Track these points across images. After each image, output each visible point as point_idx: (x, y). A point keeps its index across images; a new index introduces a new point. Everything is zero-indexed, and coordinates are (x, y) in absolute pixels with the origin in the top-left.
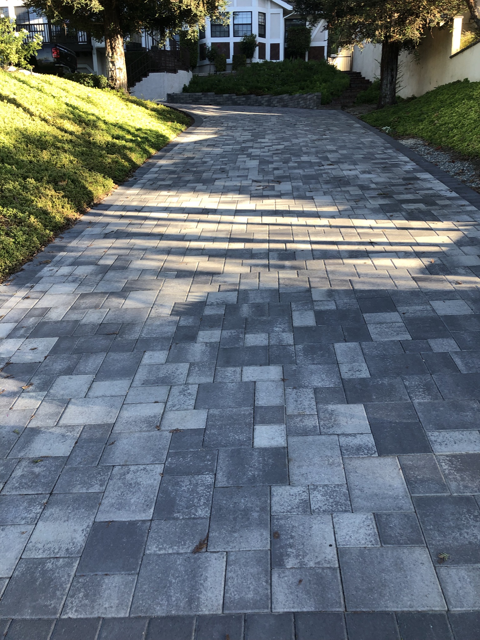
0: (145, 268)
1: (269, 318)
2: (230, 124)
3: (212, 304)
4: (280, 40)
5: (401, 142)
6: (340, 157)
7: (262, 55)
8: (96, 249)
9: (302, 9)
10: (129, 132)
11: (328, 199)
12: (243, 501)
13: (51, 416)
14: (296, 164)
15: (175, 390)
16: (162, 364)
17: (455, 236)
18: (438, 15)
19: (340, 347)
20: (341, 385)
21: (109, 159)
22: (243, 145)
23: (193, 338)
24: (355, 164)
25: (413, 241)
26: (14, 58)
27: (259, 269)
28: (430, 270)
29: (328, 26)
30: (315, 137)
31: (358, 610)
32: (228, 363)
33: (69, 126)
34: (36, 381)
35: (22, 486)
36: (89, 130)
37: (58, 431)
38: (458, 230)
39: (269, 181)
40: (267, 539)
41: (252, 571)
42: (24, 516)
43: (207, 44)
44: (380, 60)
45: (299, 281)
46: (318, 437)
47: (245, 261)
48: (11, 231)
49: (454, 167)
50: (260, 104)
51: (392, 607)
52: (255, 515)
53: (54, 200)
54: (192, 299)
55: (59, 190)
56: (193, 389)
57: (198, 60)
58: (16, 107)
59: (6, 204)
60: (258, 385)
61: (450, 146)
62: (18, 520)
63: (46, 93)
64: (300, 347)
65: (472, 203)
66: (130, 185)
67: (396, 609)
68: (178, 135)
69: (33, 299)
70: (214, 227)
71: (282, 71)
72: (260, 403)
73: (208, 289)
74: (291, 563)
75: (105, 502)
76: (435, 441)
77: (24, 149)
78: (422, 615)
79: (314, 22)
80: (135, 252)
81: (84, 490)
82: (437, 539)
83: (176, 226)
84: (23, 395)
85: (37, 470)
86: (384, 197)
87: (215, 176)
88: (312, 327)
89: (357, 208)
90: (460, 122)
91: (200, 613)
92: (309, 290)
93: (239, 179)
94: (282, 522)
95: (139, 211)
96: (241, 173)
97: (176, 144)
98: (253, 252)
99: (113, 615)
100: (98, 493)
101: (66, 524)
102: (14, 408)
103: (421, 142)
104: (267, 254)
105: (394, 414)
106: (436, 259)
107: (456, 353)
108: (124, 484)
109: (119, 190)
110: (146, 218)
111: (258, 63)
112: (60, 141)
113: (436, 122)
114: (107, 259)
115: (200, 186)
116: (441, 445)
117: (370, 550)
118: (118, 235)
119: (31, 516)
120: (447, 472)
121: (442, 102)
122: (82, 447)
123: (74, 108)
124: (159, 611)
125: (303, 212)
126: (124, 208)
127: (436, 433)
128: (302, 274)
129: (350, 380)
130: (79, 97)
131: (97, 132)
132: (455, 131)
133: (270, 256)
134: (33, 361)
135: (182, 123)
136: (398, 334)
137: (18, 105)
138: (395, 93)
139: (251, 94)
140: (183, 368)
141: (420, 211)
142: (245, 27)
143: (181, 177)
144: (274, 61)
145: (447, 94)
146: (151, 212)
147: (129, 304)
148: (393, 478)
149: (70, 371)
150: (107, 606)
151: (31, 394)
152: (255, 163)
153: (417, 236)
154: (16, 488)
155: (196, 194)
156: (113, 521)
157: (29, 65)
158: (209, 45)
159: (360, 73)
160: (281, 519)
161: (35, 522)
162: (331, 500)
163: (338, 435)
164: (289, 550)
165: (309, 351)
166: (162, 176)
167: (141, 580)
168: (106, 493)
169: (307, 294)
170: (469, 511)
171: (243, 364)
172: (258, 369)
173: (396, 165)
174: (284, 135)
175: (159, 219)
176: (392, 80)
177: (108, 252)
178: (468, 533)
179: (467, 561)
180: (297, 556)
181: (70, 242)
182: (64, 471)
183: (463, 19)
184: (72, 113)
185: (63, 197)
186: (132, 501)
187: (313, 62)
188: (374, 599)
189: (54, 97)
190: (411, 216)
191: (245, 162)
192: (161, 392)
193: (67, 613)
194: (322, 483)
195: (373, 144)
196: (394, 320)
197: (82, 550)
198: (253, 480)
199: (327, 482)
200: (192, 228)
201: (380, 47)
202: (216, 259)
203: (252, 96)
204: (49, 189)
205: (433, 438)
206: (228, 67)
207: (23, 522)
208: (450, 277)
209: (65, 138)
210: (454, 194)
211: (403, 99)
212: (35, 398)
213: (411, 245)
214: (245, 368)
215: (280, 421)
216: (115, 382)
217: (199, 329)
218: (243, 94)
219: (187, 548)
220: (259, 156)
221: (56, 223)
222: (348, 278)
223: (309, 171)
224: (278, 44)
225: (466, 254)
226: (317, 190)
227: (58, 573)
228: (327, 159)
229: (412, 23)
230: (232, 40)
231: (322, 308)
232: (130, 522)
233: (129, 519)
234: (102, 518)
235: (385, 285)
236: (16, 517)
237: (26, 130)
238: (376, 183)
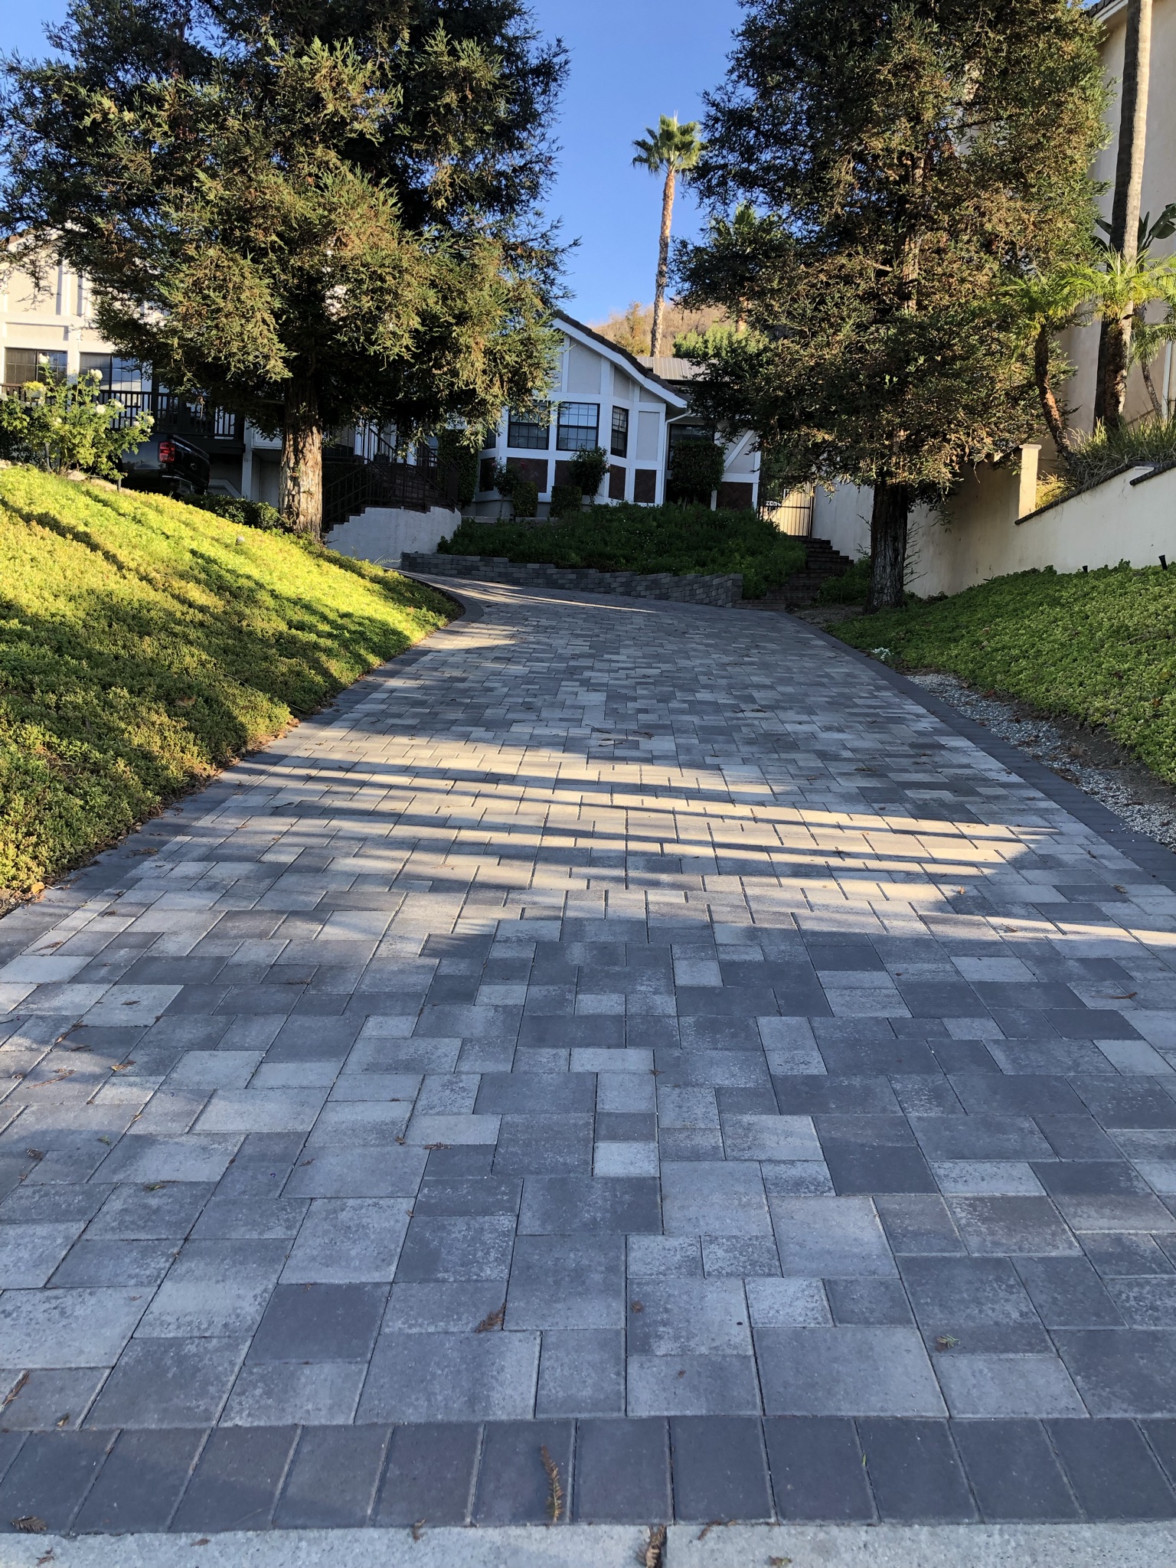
0: (364, 871)
1: (627, 969)
2: (544, 622)
3: (507, 940)
4: (658, 464)
5: (910, 678)
6: (779, 697)
7: (617, 490)
8: (256, 833)
9: (706, 408)
10: (324, 618)
11: (752, 771)
12: (572, 1255)
13: (175, 1117)
14: (686, 705)
15: (434, 1083)
16: (405, 1039)
17: (1012, 850)
18: (988, 440)
19: (768, 1024)
20: (769, 1085)
21: (284, 666)
22: (572, 663)
23: (468, 996)
24: (810, 711)
25: (925, 855)
26: (86, 455)
27: (605, 885)
28: (956, 905)
29: (761, 444)
30: (726, 659)
31: (788, 1413)
32: (541, 1041)
33: (197, 594)
34: (140, 1057)
35: (123, 1226)
36: (240, 606)
37: (193, 1140)
38: (1019, 841)
39: (627, 732)
40: (618, 1313)
41: (590, 1358)
42: (133, 1272)
43: (497, 459)
44: (869, 517)
45: (688, 909)
46: (719, 1164)
47: (575, 870)
48: (76, 785)
49: (1020, 731)
50: (609, 590)
51: (848, 1411)
52: (597, 1277)
53: (167, 734)
54: (464, 928)
55: (176, 715)
56: (472, 1082)
57: (477, 489)
58: (88, 551)
59: (65, 732)
60: (604, 1079)
61: (1012, 690)
62: (121, 1279)
63: (151, 528)
64: (689, 1020)
65: (1049, 795)
66: (327, 722)
67: (856, 1414)
68: (429, 635)
69: (124, 915)
70: (511, 806)
71: (658, 526)
72: (607, 1107)
73: (498, 913)
74: (662, 1348)
75: (298, 1254)
76: (946, 1176)
77: (103, 631)
78: (904, 1425)
79: (732, 434)
80: (340, 843)
81: (255, 1236)
82: (938, 1318)
83: (430, 802)
84: (114, 1080)
85: (154, 1202)
86: (869, 776)
87: (510, 716)
88: (714, 988)
89: (810, 791)
90: (1033, 645)
91: (491, 1418)
92: (710, 926)
93: (564, 724)
94: (649, 1289)
95: (348, 771)
96: (567, 714)
97: (425, 652)
98: (594, 854)
99: (323, 1422)
100: (283, 1241)
101: (220, 1286)
102: (97, 1101)
103: (954, 682)
104: (623, 860)
105: (870, 1132)
106: (968, 888)
107: (996, 1042)
108: (335, 1226)
109: (303, 728)
110: (363, 784)
111: (607, 506)
112: (179, 623)
113: (985, 643)
114: (280, 852)
115: (478, 732)
116: (955, 1181)
117: (812, 1331)
118: (303, 811)
119: (148, 1272)
120: (963, 1221)
121: (998, 607)
122: (245, 1168)
123: (209, 561)
124: (412, 1415)
125: (699, 790)
126: (314, 763)
127: (948, 1165)
128: (696, 898)
129: (786, 1078)
130: (217, 540)
131: (256, 611)
132: (1023, 663)
133: (629, 864)
134: (132, 1024)
135: (439, 611)
136: (884, 1007)
137: (94, 547)
138: (902, 585)
139: (589, 567)
140: (449, 1046)
141: (942, 803)
142: (582, 433)
143: (437, 714)
144: (643, 505)
145: (1010, 593)
146: (374, 773)
147: (331, 932)
148: (862, 1229)
149: (211, 1044)
150: (310, 1407)
151: (132, 1079)
152: (598, 698)
153: (934, 846)
154: (113, 1229)
155: (471, 746)
156: (315, 1284)
157: (115, 471)
158: (504, 462)
159: (829, 542)
160: (648, 1284)
161: (158, 1282)
162: (743, 1259)
163: (760, 1162)
164: (661, 1329)
165: (709, 1028)
166: (395, 709)
167: (374, 1371)
168: (300, 1241)
169: (706, 932)
170: (998, 1279)
171: (572, 1044)
172: (603, 1053)
173: (899, 720)
174: (660, 650)
175: (391, 787)
176: (896, 558)
177: (283, 840)
178: (993, 1310)
179: (987, 1350)
180: (677, 1338)
181: (198, 819)
182: (211, 1203)
183: (1040, 452)
184: (204, 570)
185: (184, 729)
186: (353, 1253)
187: (726, 513)
188: (816, 1399)
189: (168, 537)
190: (923, 811)
191: (576, 694)
192: (407, 1084)
193: (232, 1419)
194: (727, 1233)
195: (850, 680)
196: (877, 983)
197: (255, 1327)
198: (592, 1226)
199: (736, 1232)
200: (461, 806)
201: (869, 493)
202: (517, 863)
203: (592, 571)
204: (157, 712)
205: (941, 1172)
206: (539, 507)
207: (133, 1282)
208: (994, 920)
209: (188, 618)
210: (1014, 778)
211: (921, 600)
212: (142, 1086)
213: (919, 861)
214: (576, 1051)
215: (648, 1137)
216: (308, 1065)
217: (481, 981)
218: (572, 567)
219: (465, 1325)
220: (607, 685)
221: (168, 780)
222: (790, 911)
223: (710, 720)
224: (654, 472)
225: (1030, 883)
226: (728, 754)
227: (210, 1359)
228: (751, 699)
229: (935, 450)
230: (552, 456)
231: (735, 957)
232: (350, 1286)
233: (347, 1281)
234: (292, 1277)
235: (863, 926)
236: (117, 1275)
237: (110, 594)
238: (853, 750)
